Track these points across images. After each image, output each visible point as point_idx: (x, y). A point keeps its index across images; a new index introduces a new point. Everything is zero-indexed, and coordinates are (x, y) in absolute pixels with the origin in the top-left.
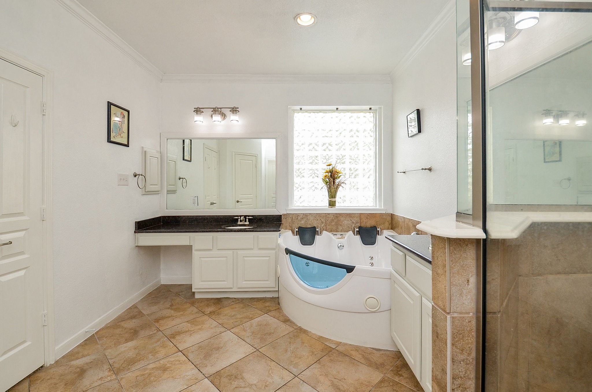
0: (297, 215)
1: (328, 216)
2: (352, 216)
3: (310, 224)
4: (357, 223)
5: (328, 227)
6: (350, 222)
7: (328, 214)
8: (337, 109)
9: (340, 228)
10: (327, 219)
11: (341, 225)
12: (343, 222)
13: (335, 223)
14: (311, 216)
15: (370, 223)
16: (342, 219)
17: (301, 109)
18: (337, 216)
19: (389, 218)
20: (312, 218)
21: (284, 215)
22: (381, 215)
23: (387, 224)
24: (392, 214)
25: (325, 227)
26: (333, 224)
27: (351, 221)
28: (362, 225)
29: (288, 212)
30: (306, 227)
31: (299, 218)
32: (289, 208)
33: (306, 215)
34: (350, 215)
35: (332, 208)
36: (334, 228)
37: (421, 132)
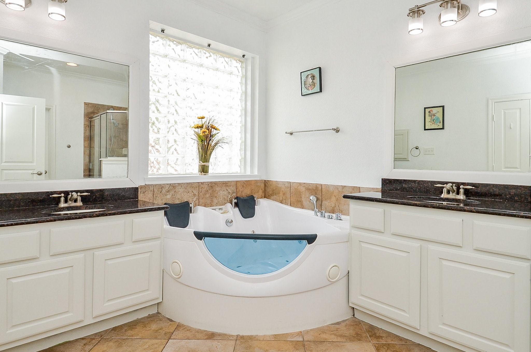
0: (161, 187)
1: (202, 186)
2: (228, 184)
3: (179, 199)
4: (233, 193)
5: (201, 201)
6: (226, 193)
7: (202, 183)
8: (209, 45)
9: (215, 201)
10: (200, 190)
11: (216, 197)
12: (219, 193)
13: (209, 195)
14: (180, 187)
15: (245, 193)
16: (218, 189)
17: (163, 31)
18: (212, 185)
19: (263, 185)
20: (181, 190)
21: (142, 187)
22: (256, 181)
23: (261, 193)
24: (265, 180)
25: (197, 202)
26: (208, 195)
27: (227, 191)
28: (238, 195)
29: (148, 183)
30: (173, 203)
31: (164, 191)
32: (149, 177)
33: (173, 186)
34: (226, 184)
35: (206, 175)
36: (209, 202)
37: (322, 92)
